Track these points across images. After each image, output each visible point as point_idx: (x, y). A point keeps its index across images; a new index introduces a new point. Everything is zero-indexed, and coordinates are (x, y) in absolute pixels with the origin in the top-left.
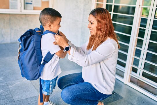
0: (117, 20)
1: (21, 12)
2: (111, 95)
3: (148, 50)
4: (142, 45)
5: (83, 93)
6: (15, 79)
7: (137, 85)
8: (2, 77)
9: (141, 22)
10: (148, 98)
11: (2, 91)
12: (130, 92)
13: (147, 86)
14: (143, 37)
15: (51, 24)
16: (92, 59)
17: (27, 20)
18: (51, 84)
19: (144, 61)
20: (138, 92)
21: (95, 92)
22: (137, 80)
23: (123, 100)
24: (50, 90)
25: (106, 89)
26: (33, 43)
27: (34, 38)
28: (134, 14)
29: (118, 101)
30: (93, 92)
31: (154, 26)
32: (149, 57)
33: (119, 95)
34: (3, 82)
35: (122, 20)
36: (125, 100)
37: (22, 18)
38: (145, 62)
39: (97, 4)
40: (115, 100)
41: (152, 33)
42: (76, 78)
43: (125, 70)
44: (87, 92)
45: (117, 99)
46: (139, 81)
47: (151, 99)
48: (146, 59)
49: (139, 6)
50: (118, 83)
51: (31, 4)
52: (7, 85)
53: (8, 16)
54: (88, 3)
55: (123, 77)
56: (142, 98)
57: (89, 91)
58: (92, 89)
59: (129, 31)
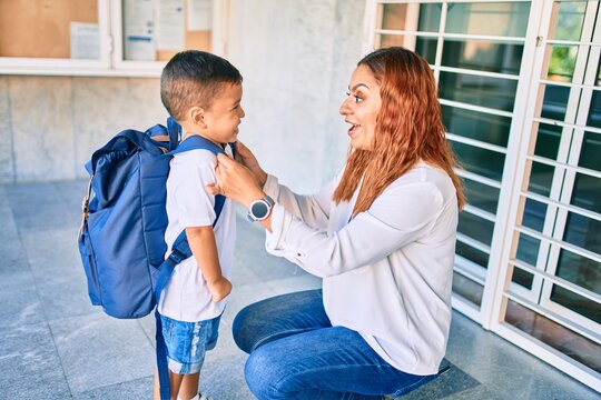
0: (457, 94)
1: (112, 68)
2: (436, 376)
3: (572, 202)
4: (549, 183)
5: (328, 367)
6: (79, 311)
7: (532, 334)
8: (36, 305)
9: (545, 99)
10: (574, 384)
11: (29, 355)
12: (505, 359)
13: (571, 337)
14: (554, 158)
15: (202, 111)
16: (357, 245)
17: (135, 98)
18: (196, 331)
19: (558, 244)
20: (535, 361)
21: (375, 367)
22: (531, 317)
23: (478, 391)
24: (193, 354)
25: (418, 354)
26: (136, 181)
27: (141, 163)
28: (517, 71)
29: (458, 394)
30: (368, 364)
31: (595, 117)
32: (577, 228)
33: (462, 372)
34: (37, 323)
35: (479, 93)
36: (486, 392)
37: (116, 91)
38: (562, 250)
39: (383, 37)
40: (447, 393)
41: (589, 141)
42: (302, 312)
43: (487, 280)
44: (343, 366)
45: (456, 390)
46: (539, 318)
47: (585, 390)
48: (564, 239)
49: (538, 38)
50: (459, 328)
51: (149, 40)
52: (52, 335)
53: (68, 86)
54: (351, 33)
55: (478, 303)
56: (550, 384)
57: (350, 361)
58: (361, 353)
59: (502, 133)
